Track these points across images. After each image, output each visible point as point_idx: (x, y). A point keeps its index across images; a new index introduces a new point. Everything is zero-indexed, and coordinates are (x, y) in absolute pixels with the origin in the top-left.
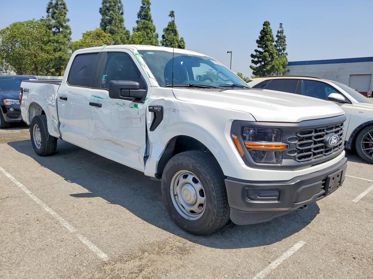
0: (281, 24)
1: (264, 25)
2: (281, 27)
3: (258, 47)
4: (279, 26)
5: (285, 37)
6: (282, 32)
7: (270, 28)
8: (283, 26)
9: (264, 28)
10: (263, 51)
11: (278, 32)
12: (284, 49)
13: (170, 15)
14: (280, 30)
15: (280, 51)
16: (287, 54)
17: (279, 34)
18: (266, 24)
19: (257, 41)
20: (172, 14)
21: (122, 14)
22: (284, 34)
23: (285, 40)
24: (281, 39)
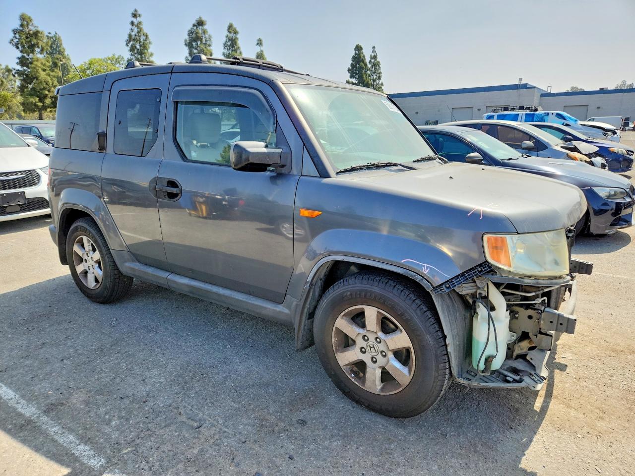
0: (374, 47)
1: (355, 50)
2: (374, 51)
3: (351, 77)
4: (372, 50)
5: (379, 62)
6: (375, 57)
7: (362, 53)
8: (376, 50)
9: (356, 54)
10: (357, 82)
11: (371, 58)
12: (379, 78)
13: (258, 44)
14: (373, 55)
15: (374, 81)
16: (382, 84)
17: (373, 61)
18: (358, 48)
19: (349, 70)
20: (260, 43)
21: (210, 46)
22: (378, 60)
23: (380, 68)
24: (376, 65)
